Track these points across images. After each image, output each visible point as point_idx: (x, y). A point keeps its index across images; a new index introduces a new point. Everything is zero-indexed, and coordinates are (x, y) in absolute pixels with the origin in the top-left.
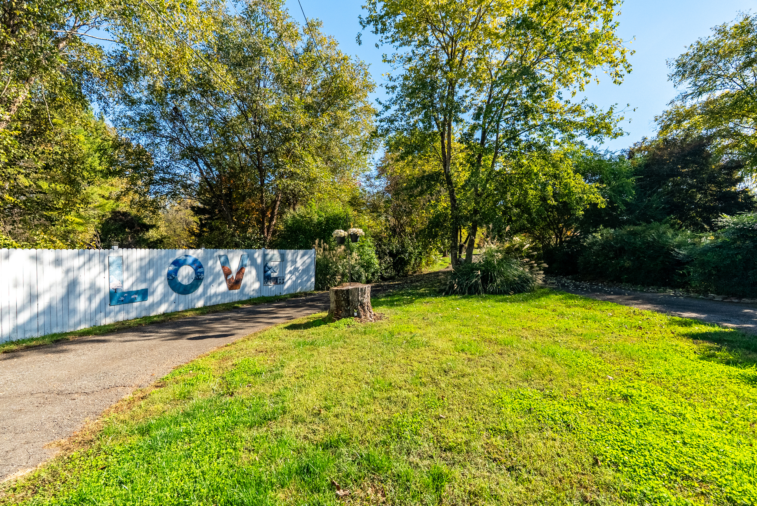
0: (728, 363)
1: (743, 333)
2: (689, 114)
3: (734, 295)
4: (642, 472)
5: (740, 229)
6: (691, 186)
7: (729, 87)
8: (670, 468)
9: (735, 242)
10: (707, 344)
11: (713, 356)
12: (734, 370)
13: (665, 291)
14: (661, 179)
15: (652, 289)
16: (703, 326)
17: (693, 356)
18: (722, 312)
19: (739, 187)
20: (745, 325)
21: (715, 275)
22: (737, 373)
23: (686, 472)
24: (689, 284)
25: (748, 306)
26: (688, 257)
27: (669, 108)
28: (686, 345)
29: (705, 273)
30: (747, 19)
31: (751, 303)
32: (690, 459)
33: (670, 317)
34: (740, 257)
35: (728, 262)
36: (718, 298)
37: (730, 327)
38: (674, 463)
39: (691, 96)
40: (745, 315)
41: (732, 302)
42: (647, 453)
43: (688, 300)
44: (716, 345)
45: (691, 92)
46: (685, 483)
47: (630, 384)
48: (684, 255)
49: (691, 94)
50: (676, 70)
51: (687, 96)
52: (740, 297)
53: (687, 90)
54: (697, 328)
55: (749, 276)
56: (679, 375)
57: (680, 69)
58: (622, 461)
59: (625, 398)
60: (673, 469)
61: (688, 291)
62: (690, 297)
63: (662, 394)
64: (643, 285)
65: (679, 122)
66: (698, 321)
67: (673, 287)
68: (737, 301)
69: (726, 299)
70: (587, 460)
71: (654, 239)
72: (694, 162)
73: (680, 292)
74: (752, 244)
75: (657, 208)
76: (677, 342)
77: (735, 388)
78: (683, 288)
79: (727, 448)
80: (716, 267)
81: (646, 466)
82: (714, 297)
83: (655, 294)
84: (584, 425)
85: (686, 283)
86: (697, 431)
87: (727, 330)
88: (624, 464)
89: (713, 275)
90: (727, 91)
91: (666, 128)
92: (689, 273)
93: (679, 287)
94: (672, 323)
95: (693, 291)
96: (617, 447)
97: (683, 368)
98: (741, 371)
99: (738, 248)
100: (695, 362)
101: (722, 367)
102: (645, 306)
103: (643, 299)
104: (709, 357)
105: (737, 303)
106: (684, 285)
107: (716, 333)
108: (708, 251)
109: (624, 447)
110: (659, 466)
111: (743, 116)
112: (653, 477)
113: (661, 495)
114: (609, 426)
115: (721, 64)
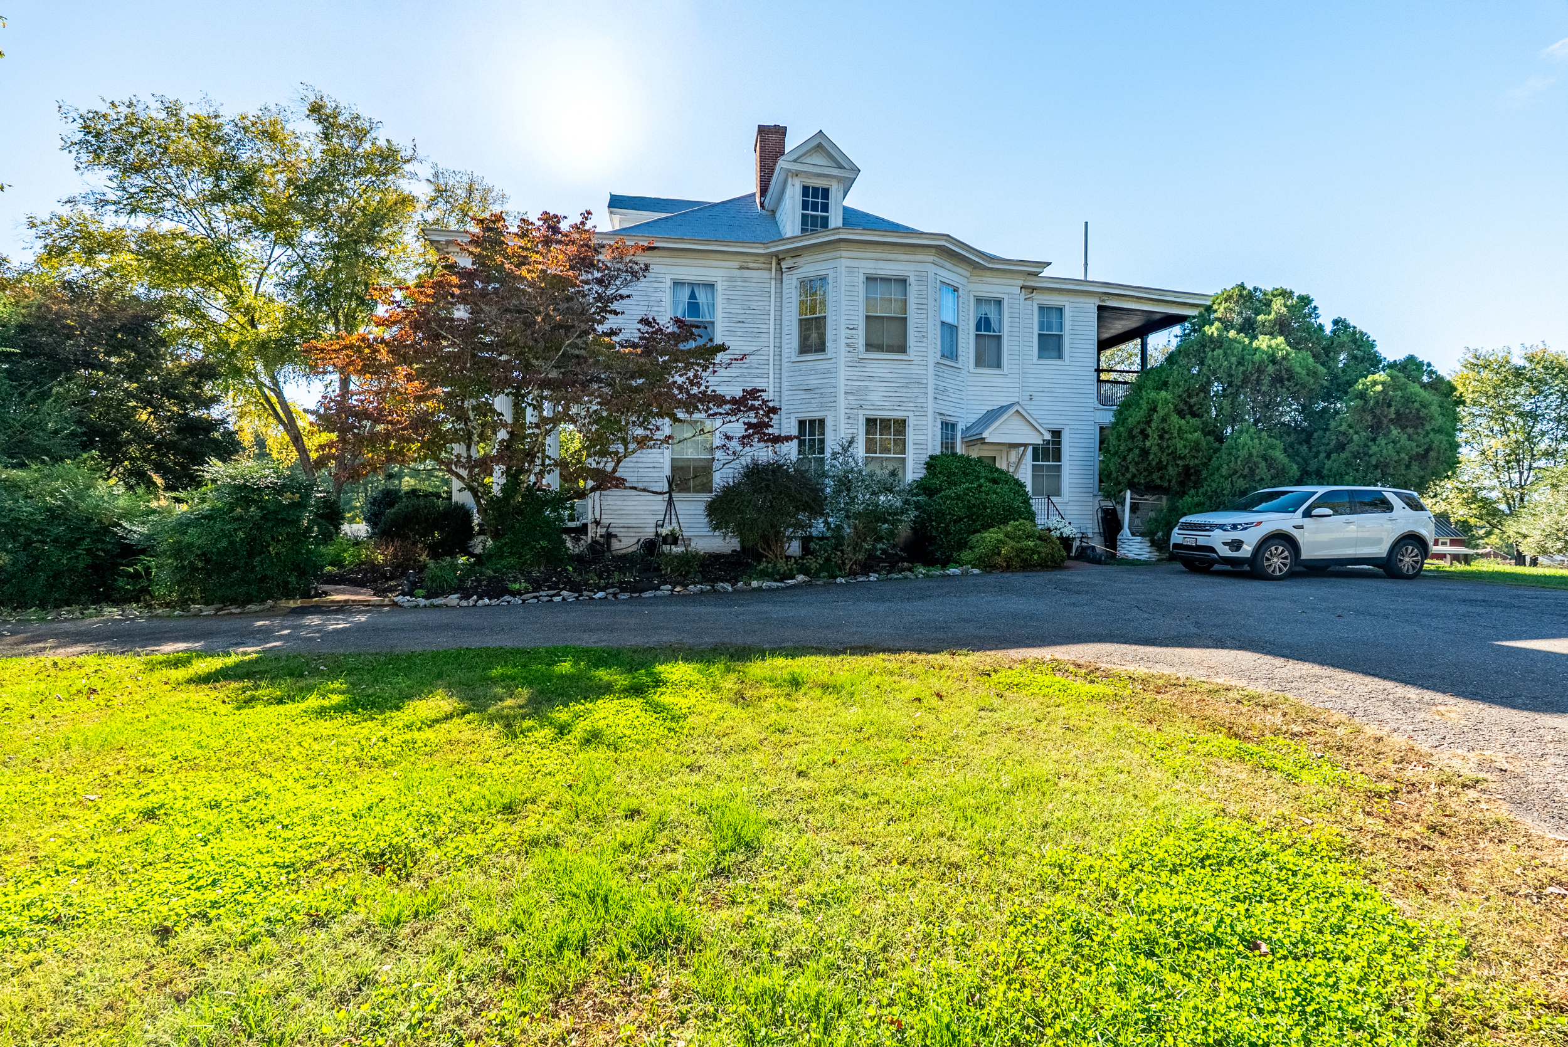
0: (280, 701)
1: (273, 656)
2: (111, 244)
3: (234, 601)
4: (249, 897)
5: (240, 488)
6: (129, 395)
7: (186, 221)
8: (284, 867)
9: (232, 510)
10: (234, 685)
11: (253, 699)
12: (291, 708)
13: (99, 613)
14: (61, 366)
15: (69, 612)
16: (209, 659)
17: (223, 709)
18: (224, 632)
19: (216, 412)
20: (268, 645)
21: (202, 568)
22: (298, 711)
23: (307, 858)
24: (149, 593)
25: (259, 615)
26: (149, 537)
27: (65, 211)
28: (201, 695)
29: (184, 567)
30: (216, 117)
31: (261, 611)
32: (303, 841)
33: (144, 658)
34: (241, 534)
35: (224, 543)
36: (208, 611)
37: (251, 652)
38: (288, 858)
39: (113, 208)
40: (260, 630)
41: (231, 614)
42: (242, 869)
43: (155, 623)
44: (247, 683)
45: (115, 198)
46: (311, 873)
47: (143, 791)
48: (141, 534)
49: (115, 203)
50: (81, 136)
51: (107, 203)
52: (243, 604)
53: (106, 190)
54: (203, 665)
55: (255, 567)
56: (222, 741)
57: (89, 138)
58: (209, 904)
59: (150, 815)
60: (288, 866)
61: (149, 606)
62: (157, 616)
63: (209, 780)
64: (43, 606)
65: (90, 252)
66: (200, 654)
67: (116, 603)
68: (239, 610)
69: (221, 609)
70: (147, 944)
71: (65, 499)
72: (132, 347)
73: (134, 610)
74: (259, 513)
75: (56, 432)
76: (184, 696)
77: (306, 729)
78: (137, 602)
79: (335, 803)
80: (204, 554)
81: (251, 886)
82: (201, 610)
83: (79, 623)
84: (95, 897)
85: (145, 591)
86: (292, 804)
87: (246, 658)
88: (214, 904)
89: (197, 569)
90: (183, 228)
91: (56, 253)
92: (147, 570)
93: (128, 601)
94: (152, 667)
95: (161, 605)
96: (187, 892)
97: (221, 730)
98: (303, 706)
99: (240, 518)
100: (232, 717)
101: (274, 710)
102: (69, 650)
103: (56, 636)
104: (249, 702)
105: (240, 613)
106: (140, 595)
107: (237, 666)
108: (188, 525)
109: (199, 884)
110: (270, 874)
111: (211, 284)
112: (268, 893)
113: (293, 904)
114: (149, 872)
115: (172, 172)
